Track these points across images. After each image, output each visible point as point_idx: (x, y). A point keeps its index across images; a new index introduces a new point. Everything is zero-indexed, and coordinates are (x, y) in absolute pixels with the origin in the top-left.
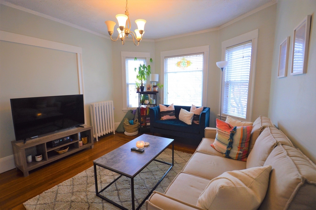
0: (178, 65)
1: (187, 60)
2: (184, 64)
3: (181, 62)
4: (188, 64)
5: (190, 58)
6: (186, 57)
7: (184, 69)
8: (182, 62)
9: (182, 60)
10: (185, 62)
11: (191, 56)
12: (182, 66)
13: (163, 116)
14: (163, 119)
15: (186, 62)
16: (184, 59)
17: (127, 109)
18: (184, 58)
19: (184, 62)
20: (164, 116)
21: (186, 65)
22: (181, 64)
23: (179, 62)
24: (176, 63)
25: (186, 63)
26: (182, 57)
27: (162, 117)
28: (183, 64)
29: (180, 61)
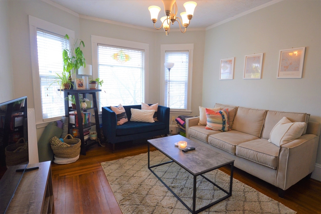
0: (115, 57)
1: (126, 53)
2: (123, 57)
3: (118, 55)
4: (126, 58)
5: (129, 52)
6: (124, 50)
7: (122, 63)
8: (120, 55)
9: (119, 52)
10: (123, 55)
11: (129, 50)
12: (119, 59)
13: (119, 120)
14: (121, 124)
15: (125, 55)
16: (121, 52)
17: (43, 123)
18: (122, 50)
19: (121, 55)
20: (121, 120)
21: (125, 59)
22: (118, 57)
23: (116, 55)
24: (113, 54)
25: (125, 57)
26: (119, 49)
27: (119, 122)
28: (120, 57)
29: (117, 53)
